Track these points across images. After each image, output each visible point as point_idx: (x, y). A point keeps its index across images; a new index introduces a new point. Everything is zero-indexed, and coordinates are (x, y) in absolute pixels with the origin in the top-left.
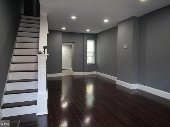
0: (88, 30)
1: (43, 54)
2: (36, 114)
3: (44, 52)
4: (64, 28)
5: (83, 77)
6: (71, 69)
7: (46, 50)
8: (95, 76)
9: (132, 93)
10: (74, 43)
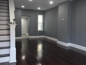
0: (39, 8)
1: (13, 24)
2: (9, 62)
3: (14, 23)
4: (23, 7)
5: (35, 39)
6: (27, 34)
7: (15, 22)
8: (43, 39)
9: (67, 49)
10: (29, 16)
